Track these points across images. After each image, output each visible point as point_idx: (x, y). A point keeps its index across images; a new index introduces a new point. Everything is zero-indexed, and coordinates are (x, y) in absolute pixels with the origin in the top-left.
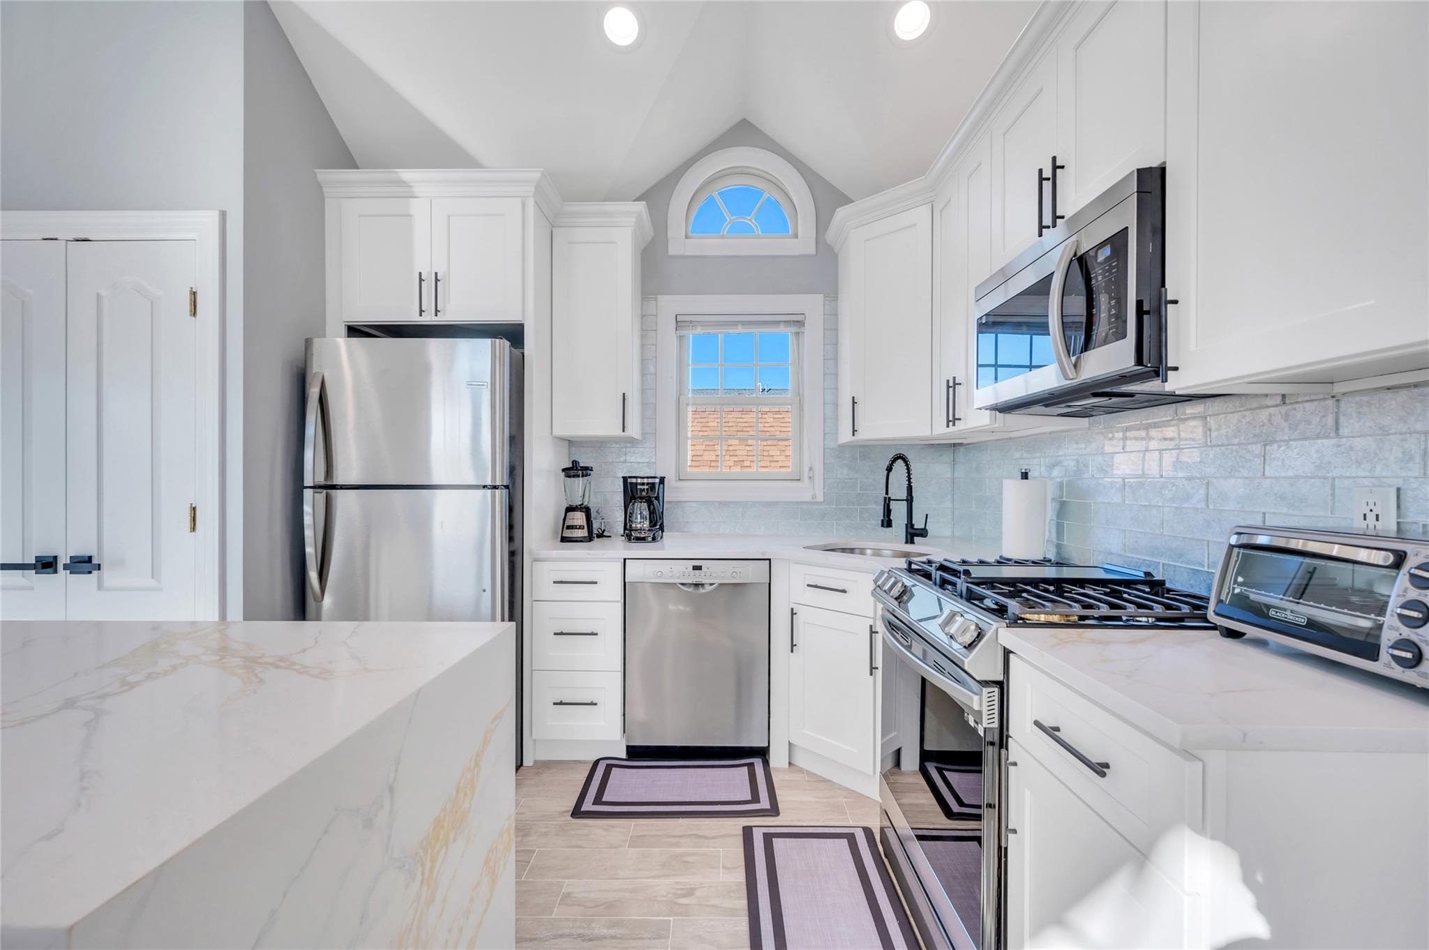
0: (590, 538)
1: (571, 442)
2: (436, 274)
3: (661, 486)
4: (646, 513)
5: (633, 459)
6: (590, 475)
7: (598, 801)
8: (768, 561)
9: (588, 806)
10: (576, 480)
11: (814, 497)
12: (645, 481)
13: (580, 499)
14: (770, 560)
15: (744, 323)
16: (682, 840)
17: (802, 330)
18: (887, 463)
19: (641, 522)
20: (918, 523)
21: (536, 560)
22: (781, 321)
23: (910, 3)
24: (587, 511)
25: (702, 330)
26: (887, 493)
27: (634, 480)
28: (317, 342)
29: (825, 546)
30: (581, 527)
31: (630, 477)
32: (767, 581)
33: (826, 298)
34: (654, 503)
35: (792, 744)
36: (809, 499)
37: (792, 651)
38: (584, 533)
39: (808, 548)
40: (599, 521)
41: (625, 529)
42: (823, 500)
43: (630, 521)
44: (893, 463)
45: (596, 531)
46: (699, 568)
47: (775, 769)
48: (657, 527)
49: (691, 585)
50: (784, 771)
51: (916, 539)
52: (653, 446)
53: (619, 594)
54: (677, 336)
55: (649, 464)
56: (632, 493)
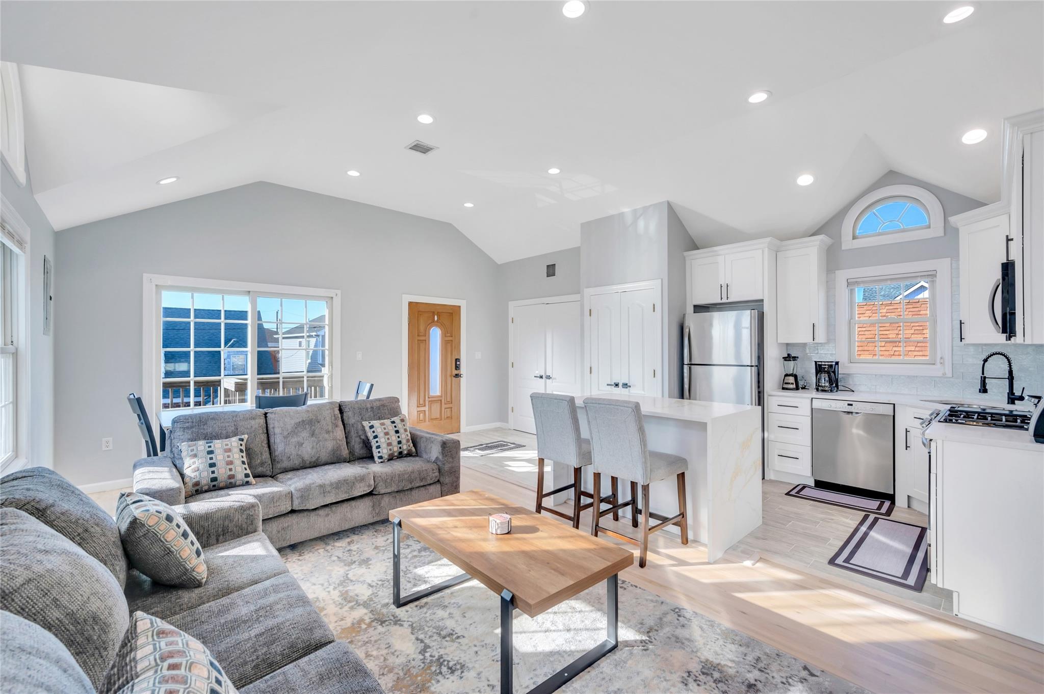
0: (797, 388)
2: (727, 284)
3: (837, 366)
4: (827, 379)
5: (822, 352)
6: (797, 360)
7: (797, 493)
8: (893, 405)
9: (792, 493)
10: (790, 362)
11: (944, 374)
12: (827, 363)
13: (792, 371)
14: (894, 404)
15: (891, 279)
18: (984, 357)
19: (824, 382)
20: (1017, 392)
21: (770, 396)
22: (918, 276)
24: (796, 377)
25: (865, 285)
26: (983, 374)
27: (820, 363)
28: (684, 314)
29: (941, 401)
30: (792, 384)
31: (818, 362)
32: (893, 414)
33: (951, 260)
34: (832, 374)
35: (909, 496)
36: (940, 374)
37: (907, 449)
38: (794, 386)
39: (925, 401)
40: (803, 381)
41: (816, 386)
42: (951, 376)
43: (818, 382)
44: (990, 356)
45: (800, 386)
46: (851, 405)
47: (897, 507)
48: (834, 385)
49: (845, 412)
50: (905, 508)
51: (1016, 402)
52: (834, 345)
53: (809, 413)
54: (848, 290)
55: (832, 354)
56: (819, 369)
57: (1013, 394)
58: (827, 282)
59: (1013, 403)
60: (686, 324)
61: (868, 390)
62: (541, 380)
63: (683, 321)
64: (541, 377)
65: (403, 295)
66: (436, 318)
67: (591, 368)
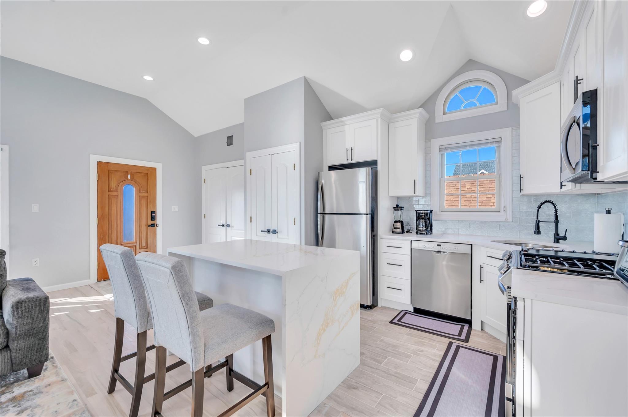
0: (403, 232)
1: (398, 198)
2: (351, 148)
3: (431, 214)
4: (424, 224)
5: (421, 203)
6: (403, 210)
7: (399, 320)
8: (471, 245)
9: (395, 321)
10: (398, 211)
11: (506, 219)
12: (424, 212)
13: (399, 218)
14: (472, 245)
15: (470, 146)
16: (425, 339)
17: (500, 145)
18: (538, 204)
19: (422, 227)
20: (561, 233)
21: (382, 238)
22: (489, 142)
23: (536, 2)
24: (402, 223)
25: (450, 150)
26: (537, 218)
27: (419, 212)
28: (321, 173)
30: (399, 228)
31: (418, 211)
32: (471, 253)
33: (512, 129)
34: (427, 221)
35: (482, 322)
36: (504, 220)
37: (481, 283)
38: (400, 230)
39: (494, 241)
40: (408, 226)
41: (416, 230)
42: (511, 221)
43: (418, 227)
44: (542, 204)
45: (406, 230)
46: (440, 245)
47: (474, 330)
48: (429, 229)
49: (435, 251)
50: (479, 331)
51: (560, 241)
52: (430, 198)
53: (409, 253)
54: (440, 155)
55: (428, 205)
56: (419, 216)
57: (558, 235)
58: (425, 148)
59: (558, 242)
60: (320, 181)
61: (453, 233)
62: (223, 228)
63: (318, 179)
64: (223, 225)
65: (91, 155)
66: (129, 177)
67: (251, 217)
